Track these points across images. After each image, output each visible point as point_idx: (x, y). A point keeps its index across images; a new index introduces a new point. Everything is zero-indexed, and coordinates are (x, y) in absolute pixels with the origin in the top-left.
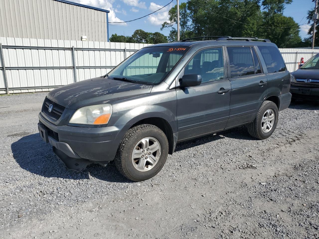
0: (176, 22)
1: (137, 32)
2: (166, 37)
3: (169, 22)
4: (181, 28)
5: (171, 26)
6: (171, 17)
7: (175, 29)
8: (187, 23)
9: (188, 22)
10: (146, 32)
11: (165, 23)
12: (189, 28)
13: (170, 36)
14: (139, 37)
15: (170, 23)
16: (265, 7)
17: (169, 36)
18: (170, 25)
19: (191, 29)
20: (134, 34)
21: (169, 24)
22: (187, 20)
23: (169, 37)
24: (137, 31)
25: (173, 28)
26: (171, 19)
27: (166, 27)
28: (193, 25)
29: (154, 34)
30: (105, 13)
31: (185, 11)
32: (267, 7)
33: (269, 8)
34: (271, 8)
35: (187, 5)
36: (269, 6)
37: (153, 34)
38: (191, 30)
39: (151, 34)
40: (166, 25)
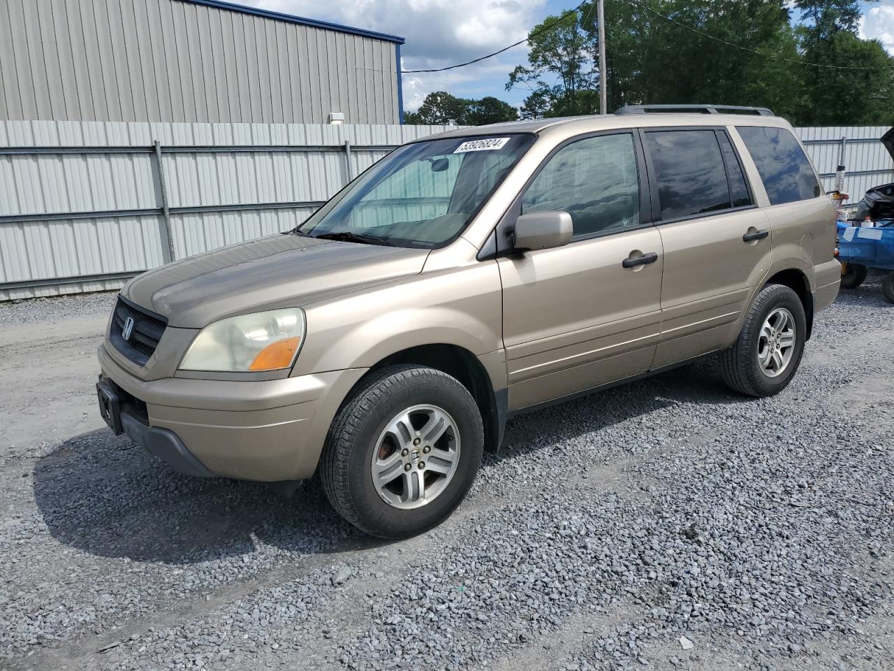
0: (548, 66)
1: (432, 99)
2: (516, 110)
3: (528, 66)
4: (565, 82)
5: (534, 77)
6: (535, 51)
7: (547, 86)
8: (579, 67)
9: (581, 64)
10: (460, 98)
11: (519, 69)
12: (587, 82)
13: (526, 105)
14: (438, 114)
15: (532, 69)
16: (806, 11)
17: (524, 107)
18: (532, 74)
19: (590, 84)
20: (424, 105)
21: (528, 72)
22: (580, 58)
23: (523, 110)
24: (434, 96)
25: (540, 83)
26: (533, 58)
27: (521, 79)
28: (595, 72)
29: (482, 103)
30: (393, 46)
31: (575, 33)
32: (810, 11)
33: (820, 15)
34: (825, 15)
35: (579, 15)
36: (819, 9)
37: (480, 102)
38: (592, 88)
39: (472, 102)
40: (519, 75)
